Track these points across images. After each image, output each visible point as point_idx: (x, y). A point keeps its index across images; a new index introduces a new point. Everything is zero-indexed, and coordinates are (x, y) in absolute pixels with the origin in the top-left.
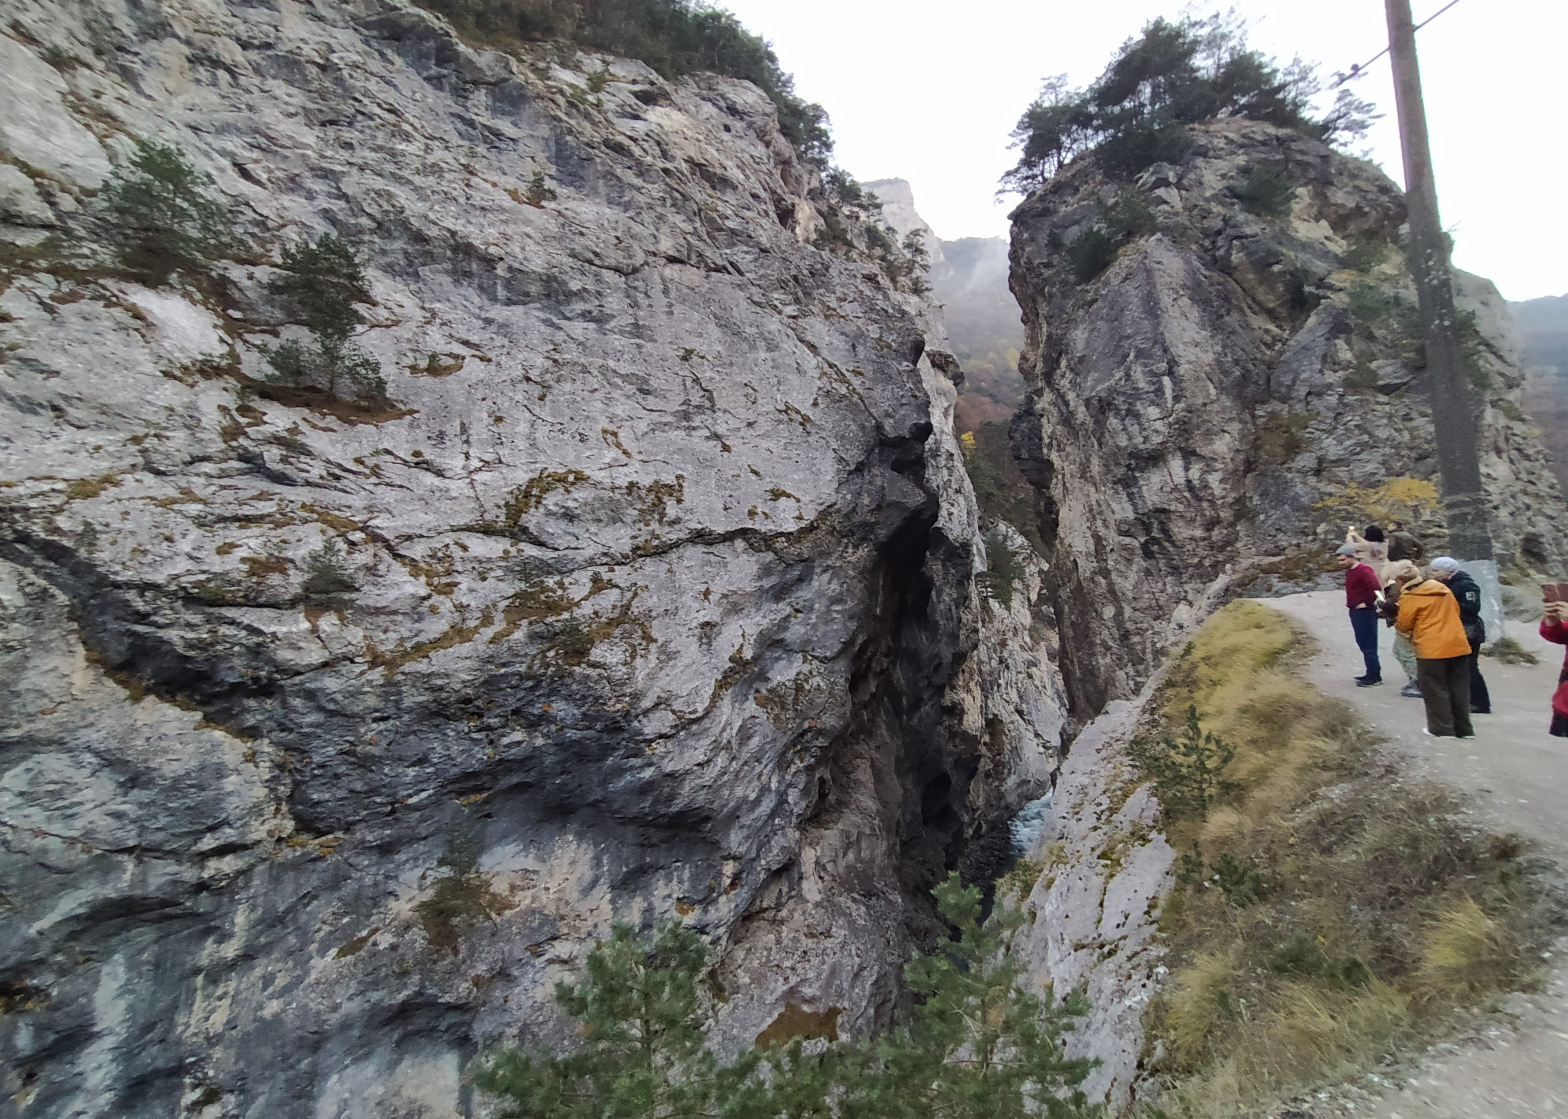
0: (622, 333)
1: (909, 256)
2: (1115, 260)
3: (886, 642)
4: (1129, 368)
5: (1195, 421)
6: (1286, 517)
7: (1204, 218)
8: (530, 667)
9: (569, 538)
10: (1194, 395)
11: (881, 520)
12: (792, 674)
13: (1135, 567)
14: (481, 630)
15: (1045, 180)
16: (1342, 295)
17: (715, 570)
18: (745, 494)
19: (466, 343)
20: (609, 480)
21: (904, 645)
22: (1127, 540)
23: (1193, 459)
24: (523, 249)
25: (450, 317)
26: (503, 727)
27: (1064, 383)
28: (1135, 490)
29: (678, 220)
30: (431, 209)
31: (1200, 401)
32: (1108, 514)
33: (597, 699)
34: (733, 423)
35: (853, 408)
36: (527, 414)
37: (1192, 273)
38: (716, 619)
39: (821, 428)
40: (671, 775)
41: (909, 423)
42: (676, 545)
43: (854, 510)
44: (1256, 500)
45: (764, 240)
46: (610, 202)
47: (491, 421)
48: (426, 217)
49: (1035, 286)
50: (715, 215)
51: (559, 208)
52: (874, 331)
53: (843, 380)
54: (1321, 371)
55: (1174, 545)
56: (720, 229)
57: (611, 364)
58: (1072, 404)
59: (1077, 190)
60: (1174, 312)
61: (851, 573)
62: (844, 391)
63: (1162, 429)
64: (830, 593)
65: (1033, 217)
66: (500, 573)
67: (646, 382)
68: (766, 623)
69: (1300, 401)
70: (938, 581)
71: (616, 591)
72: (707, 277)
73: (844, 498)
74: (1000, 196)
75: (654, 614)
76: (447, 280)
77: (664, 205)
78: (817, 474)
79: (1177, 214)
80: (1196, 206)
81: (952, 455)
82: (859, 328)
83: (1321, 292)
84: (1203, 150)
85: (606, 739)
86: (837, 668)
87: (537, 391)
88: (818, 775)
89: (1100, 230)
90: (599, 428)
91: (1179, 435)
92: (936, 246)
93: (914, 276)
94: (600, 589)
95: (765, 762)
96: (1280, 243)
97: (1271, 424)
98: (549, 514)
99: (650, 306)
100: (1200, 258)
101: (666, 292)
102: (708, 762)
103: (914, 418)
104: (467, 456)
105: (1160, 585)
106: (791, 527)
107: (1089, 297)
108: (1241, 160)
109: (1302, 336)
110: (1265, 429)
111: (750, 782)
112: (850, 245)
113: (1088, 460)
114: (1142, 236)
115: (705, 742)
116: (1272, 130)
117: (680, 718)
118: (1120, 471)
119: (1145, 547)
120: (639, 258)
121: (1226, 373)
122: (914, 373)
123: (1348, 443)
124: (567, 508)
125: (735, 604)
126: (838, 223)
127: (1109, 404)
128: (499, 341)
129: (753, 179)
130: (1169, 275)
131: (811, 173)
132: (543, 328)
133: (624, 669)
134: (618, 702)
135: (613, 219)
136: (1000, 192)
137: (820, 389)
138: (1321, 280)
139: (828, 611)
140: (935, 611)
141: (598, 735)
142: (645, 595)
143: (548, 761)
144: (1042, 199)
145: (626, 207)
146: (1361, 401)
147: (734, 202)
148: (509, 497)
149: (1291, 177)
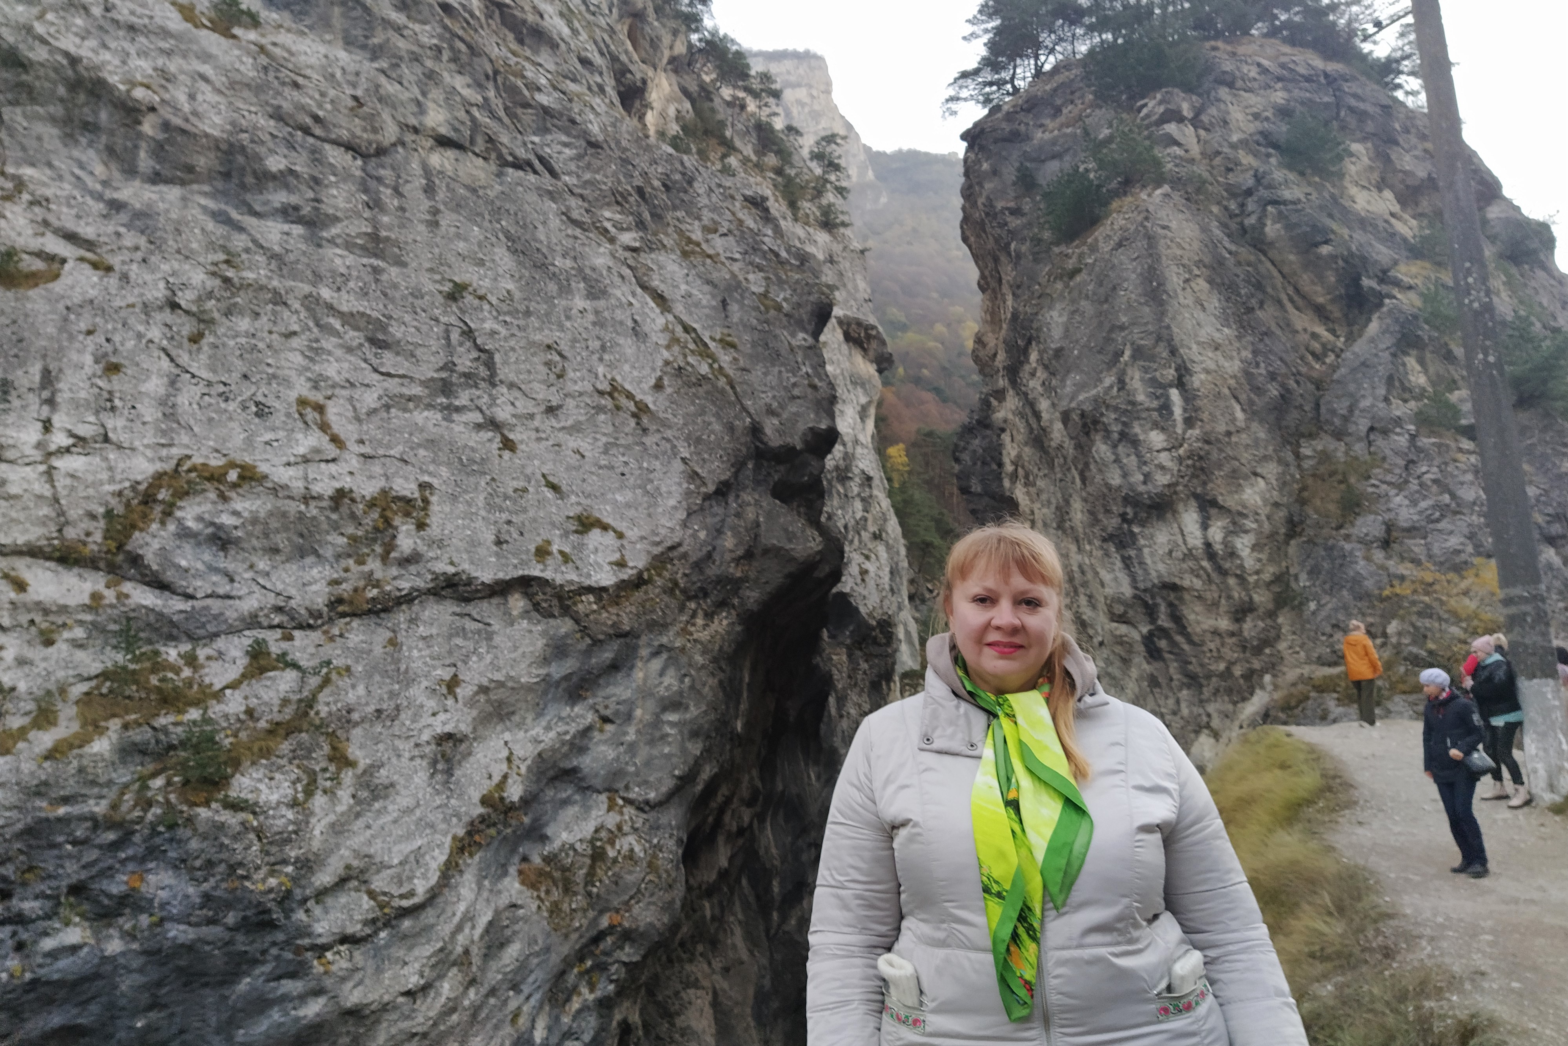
0: (349, 246)
1: (818, 171)
2: (1107, 217)
3: (750, 779)
4: (1123, 372)
5: (1215, 455)
6: (1345, 608)
7: (1229, 170)
8: (114, 807)
9: (215, 578)
10: (1213, 418)
11: (752, 575)
12: (587, 829)
13: (1134, 673)
14: (32, 735)
15: (1016, 90)
16: (1412, 295)
17: (470, 645)
18: (535, 520)
19: (71, 237)
20: (300, 484)
21: (780, 787)
22: (1123, 629)
23: (1213, 511)
24: (192, 97)
25: (49, 192)
26: (48, 917)
27: (1034, 385)
28: (1133, 553)
29: (459, 83)
30: (41, 17)
31: (1221, 428)
32: (1094, 586)
33: (232, 868)
34: (524, 406)
35: (716, 396)
36: (165, 363)
37: (1212, 245)
38: (465, 728)
39: (665, 424)
40: (355, 1014)
41: (802, 427)
42: (408, 599)
43: (709, 556)
44: (1304, 581)
45: (595, 129)
46: (349, 43)
47: (99, 369)
48: (29, 30)
49: (997, 241)
50: (519, 83)
51: (263, 41)
52: (756, 283)
53: (703, 351)
54: (1386, 400)
55: (1190, 642)
56: (526, 105)
57: (326, 293)
58: (1045, 416)
59: (1058, 111)
60: (1186, 299)
61: (699, 659)
62: (704, 369)
63: (1168, 464)
64: (662, 691)
65: (996, 141)
66: (79, 633)
67: (384, 328)
68: (549, 738)
69: (1360, 439)
70: (840, 680)
71: (291, 675)
72: (500, 175)
73: (694, 536)
74: (953, 106)
75: (355, 716)
76: (50, 133)
77: (438, 58)
78: (653, 496)
79: (1192, 161)
80: (1218, 153)
81: (869, 479)
82: (733, 276)
83: (1384, 289)
84: (1228, 78)
85: (242, 943)
86: (664, 820)
87: (188, 327)
88: (618, 1017)
89: (1087, 170)
90: (293, 395)
91: (1194, 476)
92: (862, 157)
93: (824, 202)
94: (263, 670)
95: (526, 989)
96: (1331, 216)
97: (1322, 469)
98: (185, 534)
99: (402, 209)
100: (1224, 226)
101: (429, 190)
102: (425, 989)
103: (811, 420)
104: (47, 426)
105: (1171, 702)
106: (606, 578)
107: (1071, 264)
108: (1279, 96)
109: (1360, 347)
110: (1314, 475)
111: (496, 1027)
112: (729, 147)
113: (1067, 502)
114: (1144, 187)
115: (426, 950)
116: (1318, 63)
117: (381, 906)
118: (1112, 523)
119: (1148, 641)
120: (390, 132)
121: (1258, 390)
122: (814, 352)
123: (1423, 504)
124: (220, 527)
125: (500, 704)
126: (713, 110)
127: (1096, 422)
128: (130, 239)
129: (584, 36)
130: (1179, 246)
131: (675, 33)
132: (210, 225)
133: (290, 815)
134: (272, 873)
135: (352, 68)
136: (952, 99)
137: (667, 363)
138: (1385, 272)
139: (657, 723)
140: (832, 733)
141: (227, 935)
142: (344, 682)
143: (126, 984)
144: (1009, 117)
145: (375, 53)
146: (1439, 446)
147: (551, 67)
148: (113, 502)
149: (1343, 128)
